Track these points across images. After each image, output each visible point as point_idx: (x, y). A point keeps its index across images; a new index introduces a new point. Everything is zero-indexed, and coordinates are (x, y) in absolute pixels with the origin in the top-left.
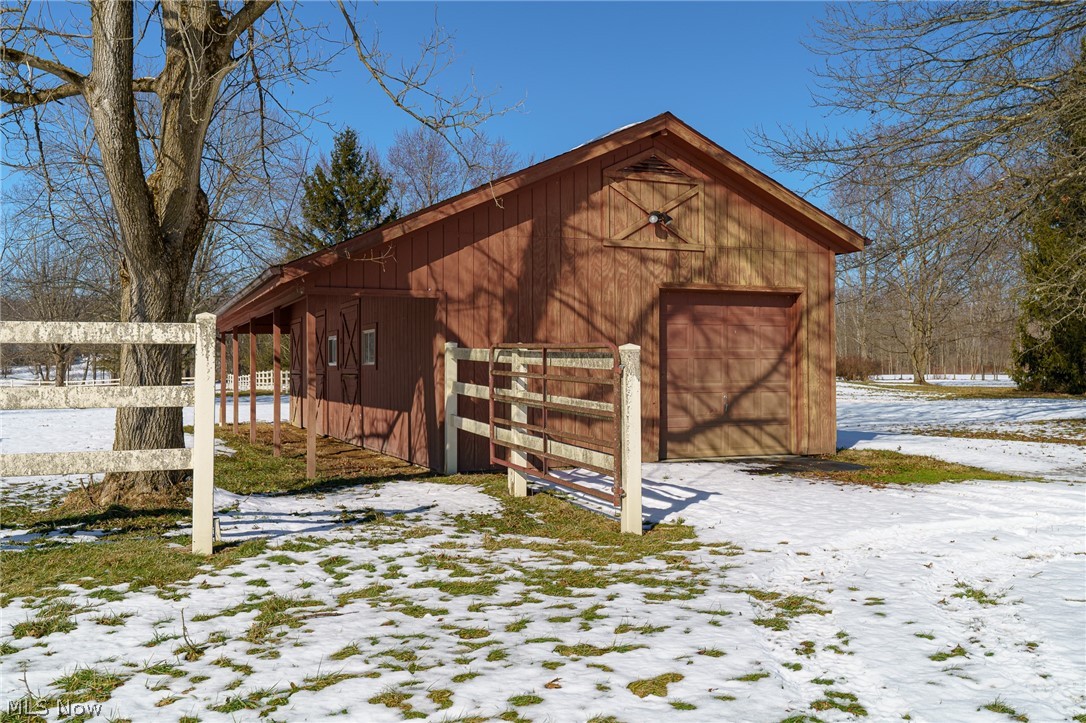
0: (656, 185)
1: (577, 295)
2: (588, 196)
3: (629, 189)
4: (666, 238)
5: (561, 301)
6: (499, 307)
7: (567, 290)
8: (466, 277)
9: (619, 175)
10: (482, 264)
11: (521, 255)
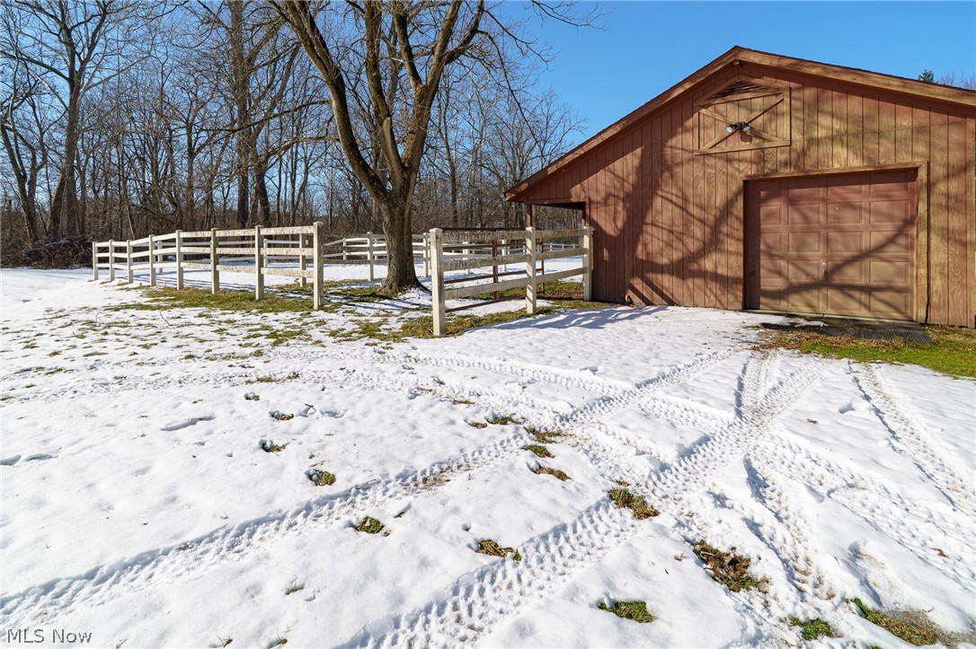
0: (741, 102)
1: (674, 192)
2: (682, 123)
3: (716, 111)
4: (751, 141)
5: (662, 197)
6: (621, 204)
7: (666, 189)
8: (601, 188)
9: (707, 103)
10: (610, 179)
11: (634, 170)
